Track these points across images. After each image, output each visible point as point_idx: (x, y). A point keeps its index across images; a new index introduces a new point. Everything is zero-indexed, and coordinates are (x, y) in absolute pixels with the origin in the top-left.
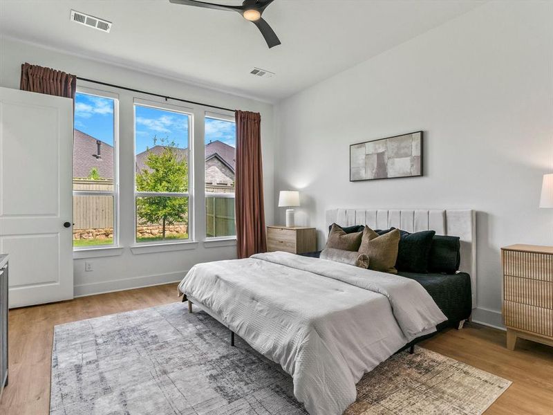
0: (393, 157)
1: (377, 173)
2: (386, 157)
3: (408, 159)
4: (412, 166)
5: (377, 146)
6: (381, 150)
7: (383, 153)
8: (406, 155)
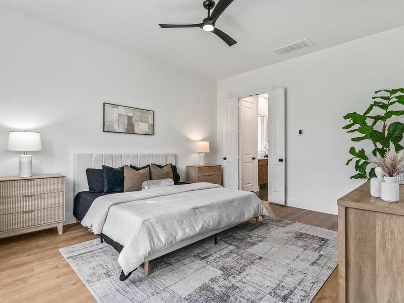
0: (138, 121)
1: (127, 129)
2: (134, 120)
3: (147, 124)
4: (149, 129)
5: (128, 111)
6: (130, 114)
7: (132, 117)
8: (146, 122)
